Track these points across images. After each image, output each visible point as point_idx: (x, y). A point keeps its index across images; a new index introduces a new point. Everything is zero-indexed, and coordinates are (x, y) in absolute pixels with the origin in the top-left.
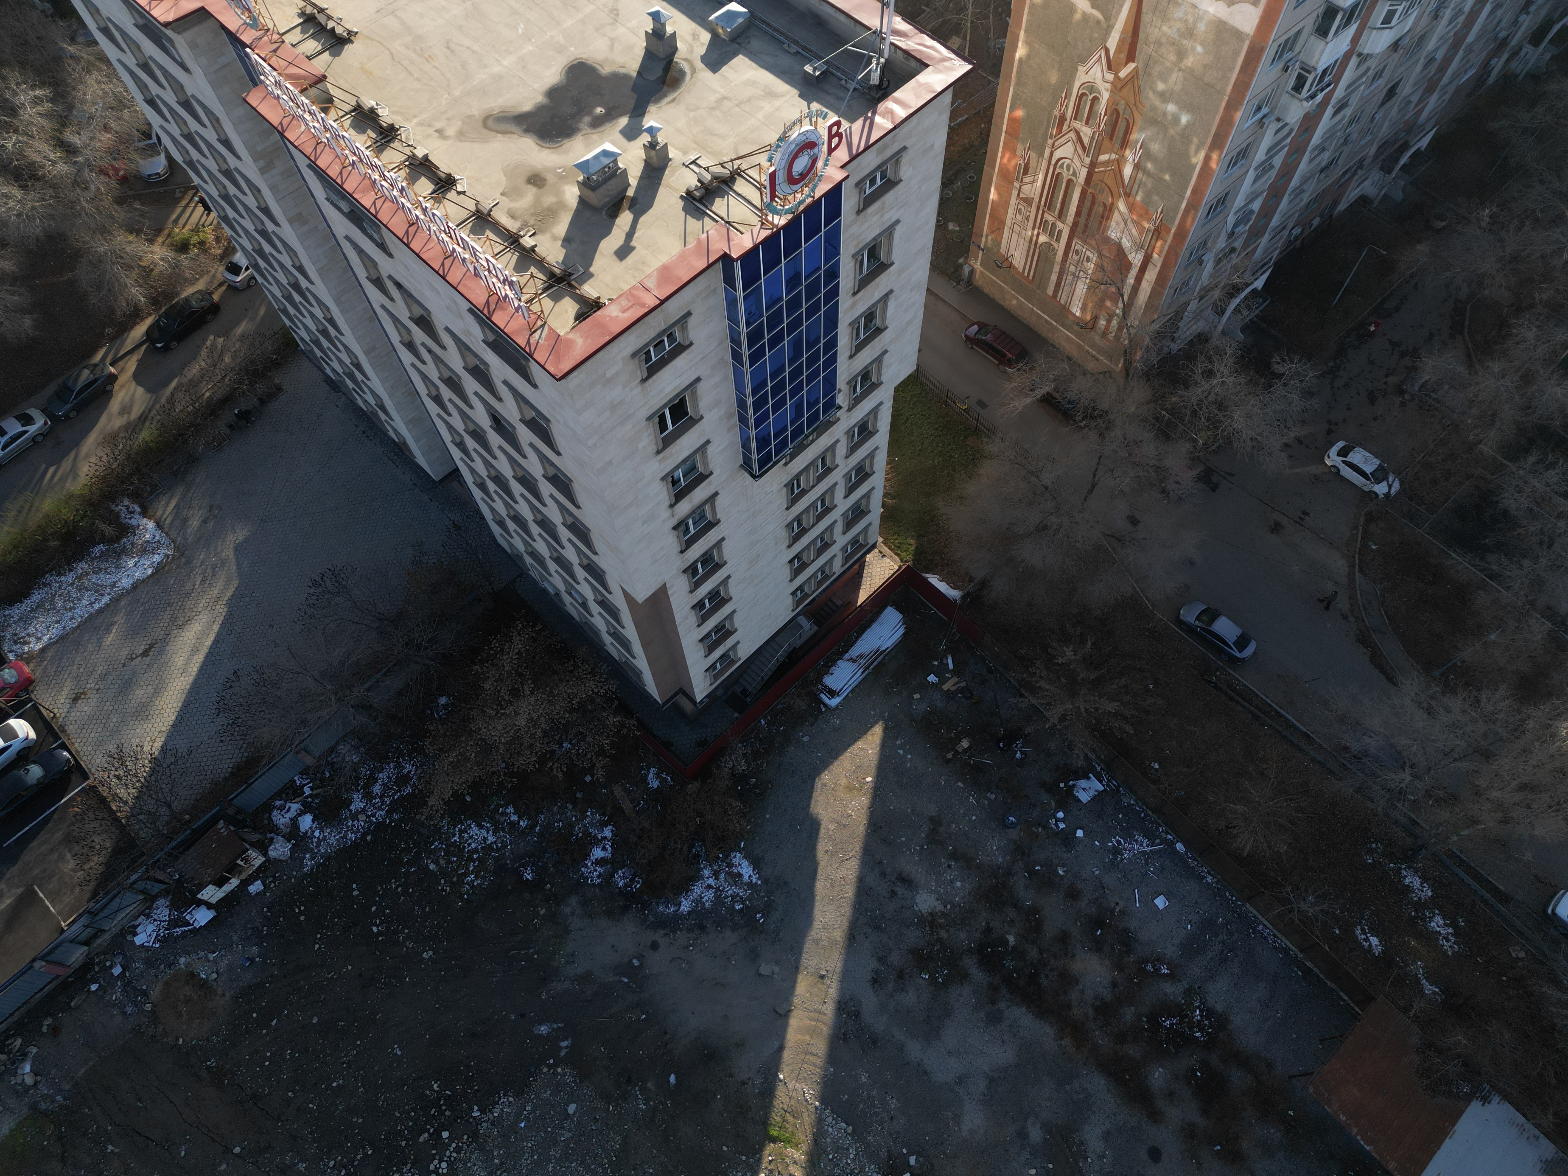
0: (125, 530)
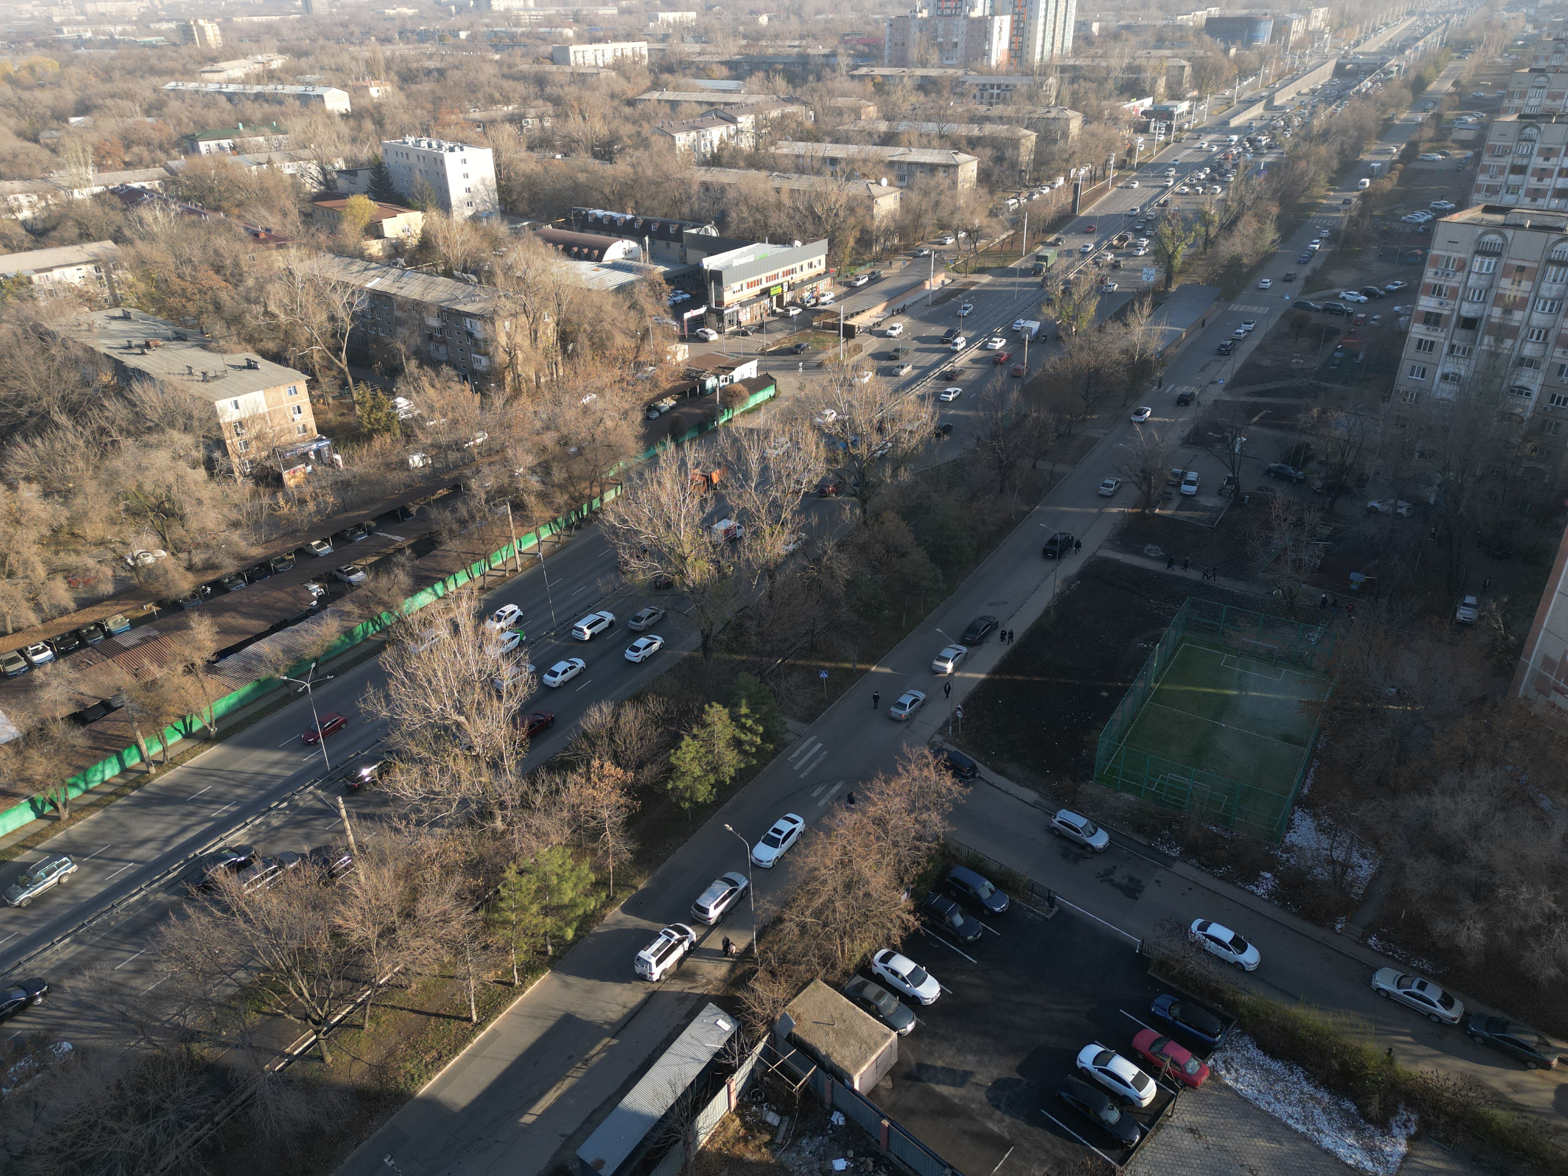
0: (1383, 1125)
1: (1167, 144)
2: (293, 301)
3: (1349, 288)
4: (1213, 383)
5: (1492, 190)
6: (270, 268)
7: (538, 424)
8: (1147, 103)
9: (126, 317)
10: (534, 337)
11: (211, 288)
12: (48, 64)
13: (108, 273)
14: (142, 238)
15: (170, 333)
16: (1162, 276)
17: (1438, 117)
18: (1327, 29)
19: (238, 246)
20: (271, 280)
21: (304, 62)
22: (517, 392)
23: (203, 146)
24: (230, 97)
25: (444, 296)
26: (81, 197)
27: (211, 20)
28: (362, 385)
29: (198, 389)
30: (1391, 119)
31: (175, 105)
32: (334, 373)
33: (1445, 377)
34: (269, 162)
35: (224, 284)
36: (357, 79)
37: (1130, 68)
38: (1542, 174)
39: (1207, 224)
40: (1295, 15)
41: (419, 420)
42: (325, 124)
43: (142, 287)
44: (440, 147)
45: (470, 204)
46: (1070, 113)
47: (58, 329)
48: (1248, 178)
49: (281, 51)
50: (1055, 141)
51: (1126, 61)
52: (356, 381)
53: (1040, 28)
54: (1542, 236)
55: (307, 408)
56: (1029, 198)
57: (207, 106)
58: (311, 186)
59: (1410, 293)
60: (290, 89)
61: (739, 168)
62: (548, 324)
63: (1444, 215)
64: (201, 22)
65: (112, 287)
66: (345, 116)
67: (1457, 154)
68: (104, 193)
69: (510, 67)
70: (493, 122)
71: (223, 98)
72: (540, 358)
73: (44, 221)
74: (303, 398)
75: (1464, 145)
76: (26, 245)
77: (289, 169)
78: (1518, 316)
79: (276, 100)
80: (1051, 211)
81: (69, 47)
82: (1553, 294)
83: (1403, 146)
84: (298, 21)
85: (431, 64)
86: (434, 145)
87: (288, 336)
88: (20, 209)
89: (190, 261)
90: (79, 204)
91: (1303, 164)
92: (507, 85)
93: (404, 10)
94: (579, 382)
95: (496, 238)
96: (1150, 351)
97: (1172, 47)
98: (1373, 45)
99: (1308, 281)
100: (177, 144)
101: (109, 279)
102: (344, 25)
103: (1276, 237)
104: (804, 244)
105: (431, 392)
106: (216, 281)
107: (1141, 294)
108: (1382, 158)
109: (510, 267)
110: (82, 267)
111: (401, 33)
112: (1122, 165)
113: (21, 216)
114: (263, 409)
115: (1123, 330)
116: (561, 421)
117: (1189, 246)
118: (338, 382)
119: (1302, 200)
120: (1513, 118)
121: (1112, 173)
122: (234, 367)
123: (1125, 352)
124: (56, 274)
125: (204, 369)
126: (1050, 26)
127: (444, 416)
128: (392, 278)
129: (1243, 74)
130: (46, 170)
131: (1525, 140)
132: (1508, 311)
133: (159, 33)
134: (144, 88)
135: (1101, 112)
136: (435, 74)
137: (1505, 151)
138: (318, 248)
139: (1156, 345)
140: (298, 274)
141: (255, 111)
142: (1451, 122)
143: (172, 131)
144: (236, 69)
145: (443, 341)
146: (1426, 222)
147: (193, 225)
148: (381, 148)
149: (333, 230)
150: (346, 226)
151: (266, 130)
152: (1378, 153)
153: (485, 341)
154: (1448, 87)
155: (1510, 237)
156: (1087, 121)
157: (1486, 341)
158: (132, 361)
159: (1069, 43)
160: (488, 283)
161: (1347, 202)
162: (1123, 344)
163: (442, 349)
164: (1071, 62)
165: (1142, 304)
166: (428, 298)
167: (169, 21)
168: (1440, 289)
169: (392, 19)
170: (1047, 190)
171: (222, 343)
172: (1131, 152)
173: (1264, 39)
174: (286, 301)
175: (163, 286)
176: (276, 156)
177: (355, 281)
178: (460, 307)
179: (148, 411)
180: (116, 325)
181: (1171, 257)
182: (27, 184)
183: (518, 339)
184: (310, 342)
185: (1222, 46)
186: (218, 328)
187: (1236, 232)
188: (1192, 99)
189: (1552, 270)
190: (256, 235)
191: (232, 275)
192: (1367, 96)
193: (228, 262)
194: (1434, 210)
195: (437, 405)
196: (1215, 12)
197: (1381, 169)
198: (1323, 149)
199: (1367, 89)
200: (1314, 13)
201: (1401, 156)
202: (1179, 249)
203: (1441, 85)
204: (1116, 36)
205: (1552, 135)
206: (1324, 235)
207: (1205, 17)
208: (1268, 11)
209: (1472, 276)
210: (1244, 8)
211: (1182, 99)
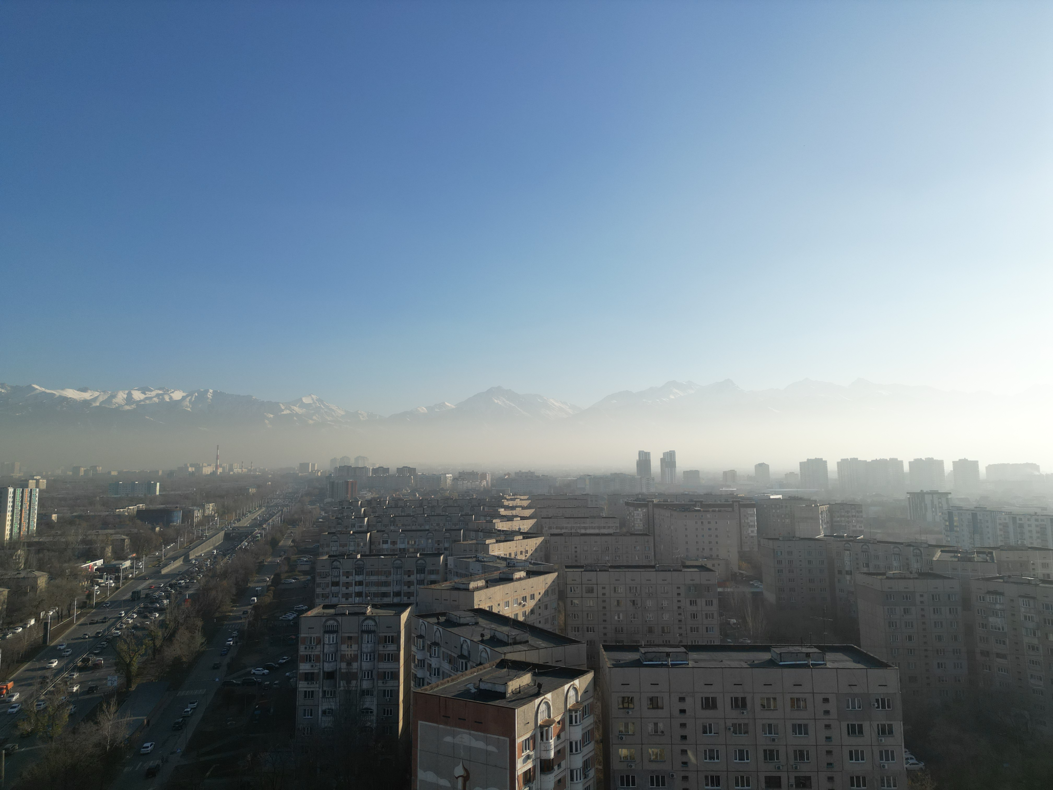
1: (117, 588)
3: (256, 666)
5: (325, 596)
16: (123, 680)
17: (288, 559)
18: (216, 515)
30: (262, 562)
33: (324, 712)
37: (84, 542)
38: (347, 585)
39: (153, 639)
40: (195, 508)
46: (37, 573)
50: (26, 594)
51: (80, 538)
53: (9, 518)
54: (356, 618)
59: (293, 663)
63: (303, 613)
67: (302, 578)
75: (305, 573)
78: (355, 665)
80: (24, 645)
82: (369, 650)
83: (272, 577)
91: (214, 593)
96: (119, 740)
97: (114, 527)
98: (245, 522)
99: (229, 666)
103: (203, 640)
107: (107, 698)
108: (261, 584)
112: (83, 606)
115: (94, 728)
117: (142, 656)
119: (217, 615)
120: (326, 557)
121: (76, 612)
123: (98, 745)
126: (17, 517)
129: (166, 542)
131: (335, 568)
132: (349, 664)
135: (63, 571)
137: (326, 575)
139: (124, 734)
142: (295, 561)
146: (294, 618)
152: (258, 582)
154: (290, 543)
155: (340, 621)
156: (52, 578)
157: (342, 684)
159: (34, 526)
161: (245, 613)
162: (95, 739)
164: (36, 540)
165: (109, 704)
168: (310, 657)
170: (20, 630)
172: (90, 596)
173: (177, 521)
181: (129, 665)
185: (150, 526)
187: (175, 641)
188: (132, 559)
189: (365, 636)
192: (245, 550)
194: (296, 611)
196: (142, 506)
197: (262, 590)
198: (225, 583)
199: (246, 547)
200: (207, 506)
201: (272, 582)
202: (134, 659)
203: (286, 542)
204: (71, 522)
205: (347, 565)
206: (235, 635)
207: (136, 510)
208: (178, 506)
209: (326, 646)
210: (162, 504)
211: (125, 559)
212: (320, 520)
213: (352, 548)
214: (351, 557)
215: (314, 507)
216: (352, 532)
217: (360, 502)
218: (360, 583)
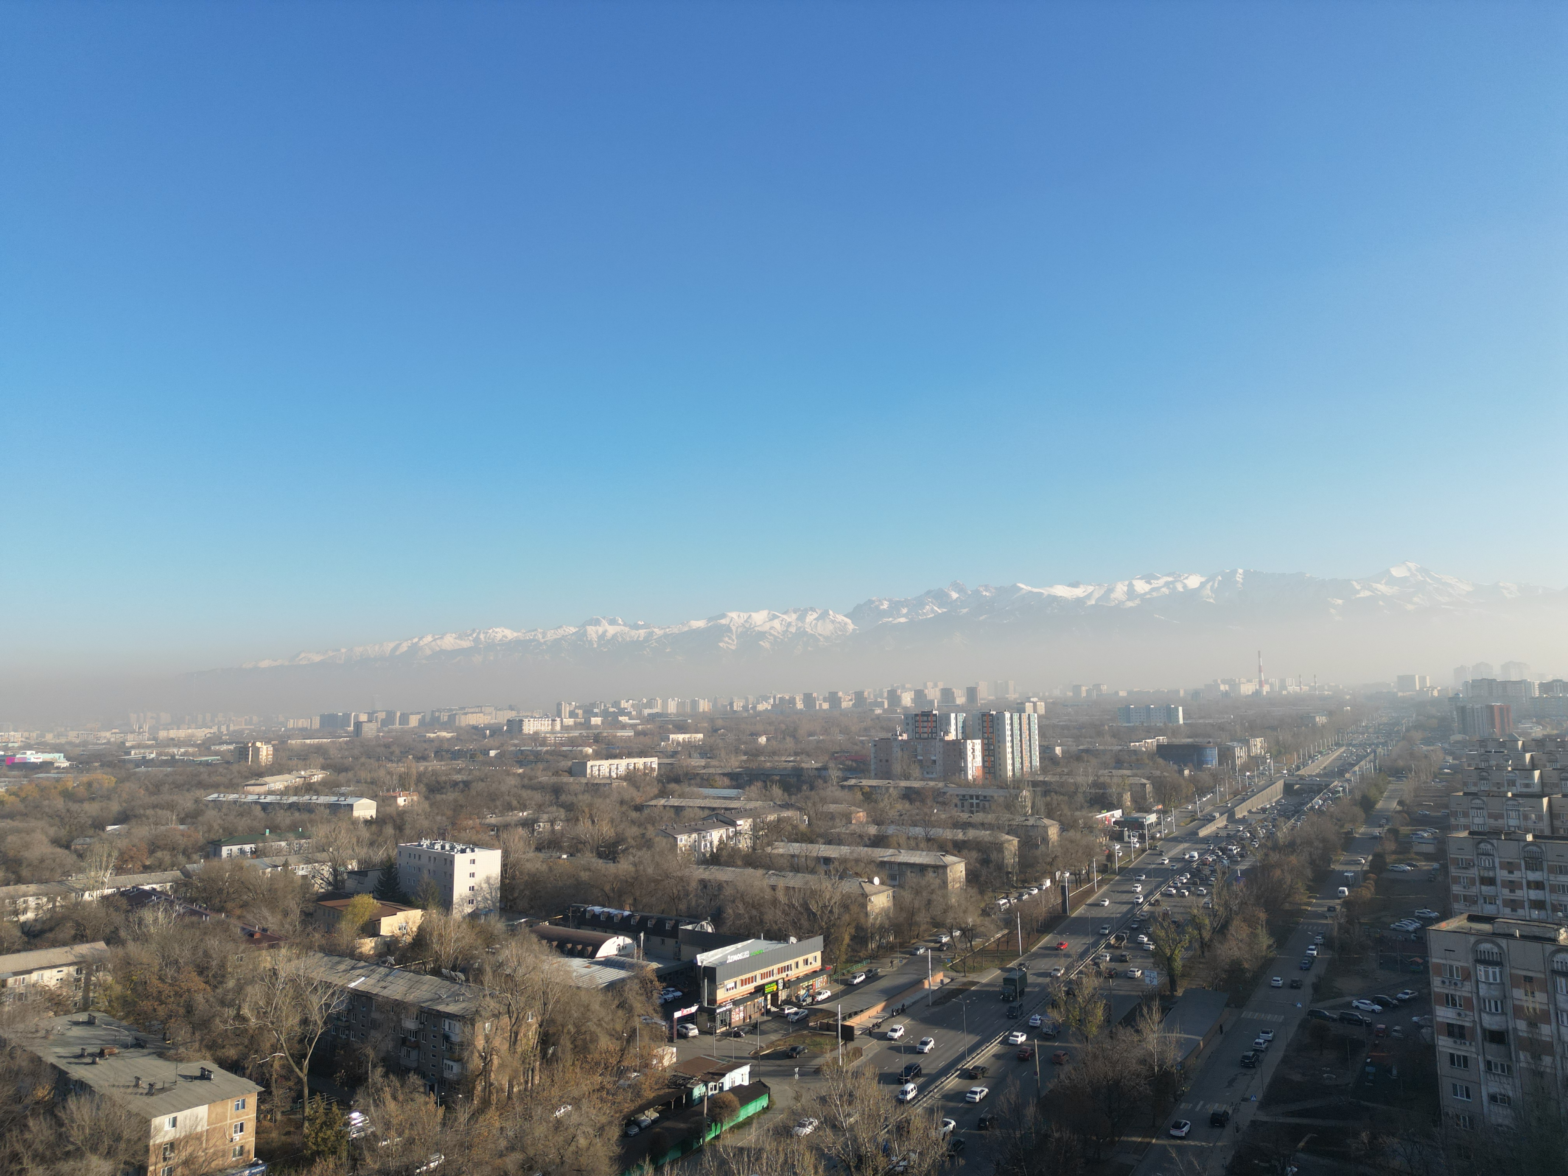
1: (1144, 850)
2: (269, 1003)
3: (1360, 996)
4: (1245, 1100)
5: (1471, 900)
6: (255, 969)
7: (503, 1144)
8: (1118, 814)
9: (90, 1023)
10: (514, 1040)
11: (189, 990)
12: (105, 779)
13: (89, 975)
14: (135, 939)
15: (130, 1040)
16: (1165, 979)
18: (1268, 756)
19: (230, 946)
20: (252, 982)
21: (342, 777)
22: (486, 1103)
23: (225, 851)
24: (265, 807)
25: (428, 996)
26: (90, 899)
27: (268, 742)
28: (318, 1098)
29: (138, 1103)
30: (1350, 833)
31: (211, 814)
32: (291, 1084)
33: (1493, 1098)
34: (285, 865)
35: (203, 985)
36: (388, 790)
37: (1095, 784)
38: (1513, 886)
39: (1199, 927)
40: (1235, 744)
41: (371, 1140)
42: (348, 830)
43: (118, 989)
44: (452, 848)
45: (471, 902)
46: (1046, 821)
47: (12, 1036)
48: (1229, 885)
49: (323, 768)
50: (1037, 846)
51: (1091, 779)
52: (312, 1093)
53: (1009, 750)
54: (1537, 946)
55: (251, 1127)
56: (1019, 898)
57: (241, 815)
58: (319, 887)
59: (1423, 1004)
60: (323, 799)
61: (737, 866)
62: (530, 1025)
63: (1432, 924)
64: (258, 744)
65: (87, 990)
66: (368, 823)
67: (1424, 865)
68: (113, 895)
69: (530, 779)
70: (507, 826)
71: (259, 807)
72: (517, 1063)
73: (44, 922)
74: (250, 1115)
75: (1428, 857)
76: (15, 947)
77: (302, 871)
78: (1546, 1030)
79: (308, 808)
80: (1042, 912)
81: (131, 766)
83: (1370, 858)
84: (346, 743)
85: (459, 777)
86: (447, 847)
87: (253, 1042)
88: (25, 911)
89: (177, 962)
90: (85, 905)
91: (1278, 872)
92: (525, 794)
93: (444, 734)
94: (555, 1092)
95: (492, 934)
96: (1169, 1062)
97: (1131, 767)
98: (1313, 769)
99: (1316, 988)
100: (201, 849)
101: (88, 980)
102: (387, 746)
103: (1271, 942)
104: (799, 940)
105: (391, 1106)
106: (196, 982)
107: (1148, 998)
108: (1353, 868)
109: (501, 965)
110: (65, 969)
111: (436, 753)
112: (1104, 869)
113: (22, 918)
114: (203, 1127)
115: (1136, 1038)
116: (528, 1140)
117: (1186, 949)
118: (293, 1094)
119: (1287, 906)
120: (1464, 834)
121: (1097, 877)
122: (185, 1077)
123: (1142, 1062)
124: (34, 976)
125: (152, 1080)
126: (1017, 748)
127: (400, 1135)
128: (376, 976)
129: (1202, 792)
130: (67, 874)
131: (1483, 854)
132: (1533, 1024)
133: (216, 753)
134: (186, 801)
135: (1076, 821)
136: (461, 785)
137: (1468, 865)
138: (310, 948)
139: (1174, 1055)
140: (282, 974)
141: (284, 819)
142: (1407, 836)
143: (200, 837)
144: (278, 783)
145: (417, 1046)
146: (1415, 931)
147: (192, 925)
148: (396, 851)
149: (330, 928)
150: (344, 925)
151: (291, 836)
152: (1347, 863)
153: (461, 1044)
154: (1394, 805)
155: (1504, 946)
156: (1064, 828)
157: (1522, 1057)
158: (78, 1072)
159: (1036, 762)
160: (475, 981)
161: (1331, 909)
162: (1138, 1053)
163: (414, 1054)
164: (1041, 778)
165: (1150, 1009)
166: (410, 998)
167: (230, 743)
168: (1453, 999)
169: (431, 741)
170: (1036, 891)
171: (182, 1050)
172: (1110, 857)
173: (1213, 762)
174: (261, 1003)
175: (140, 988)
176: (292, 859)
177: (337, 980)
178: (442, 1008)
179: (75, 1132)
180: (77, 1031)
181: (1170, 959)
182: (42, 887)
183: (497, 1042)
184: (274, 1049)
185: (1176, 767)
186: (182, 1033)
187: (1229, 936)
188: (1158, 812)
189: (1562, 981)
190: (251, 935)
191: (214, 976)
192: (1320, 812)
193: (214, 963)
194: (1419, 918)
195: (394, 1121)
196: (1162, 739)
197: (1355, 877)
198: (1293, 859)
199: (1320, 806)
200: (1252, 742)
201: (1370, 866)
202: (1176, 952)
203: (1388, 804)
204: (1077, 757)
205: (1507, 851)
206: (1318, 941)
207: (1155, 744)
208: (1211, 740)
209: (1481, 985)
210: (1189, 737)
211: (1149, 811)
212: (1446, 771)
213: (1513, 822)
214: (1512, 836)
215: (1432, 748)
216: (1510, 795)
217: (1520, 743)
218: (1538, 885)
